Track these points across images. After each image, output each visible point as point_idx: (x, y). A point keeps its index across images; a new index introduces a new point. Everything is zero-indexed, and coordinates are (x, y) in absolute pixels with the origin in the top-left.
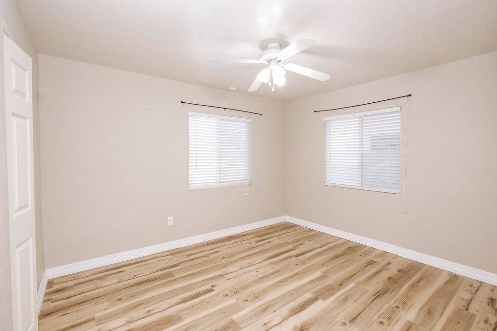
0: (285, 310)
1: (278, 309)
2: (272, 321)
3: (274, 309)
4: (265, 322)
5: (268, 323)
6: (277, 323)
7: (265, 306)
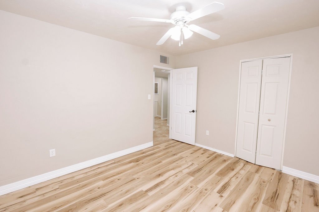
0: (167, 183)
1: (171, 183)
2: (174, 178)
3: (173, 183)
4: (177, 177)
5: (175, 177)
6: (170, 177)
7: (179, 184)
